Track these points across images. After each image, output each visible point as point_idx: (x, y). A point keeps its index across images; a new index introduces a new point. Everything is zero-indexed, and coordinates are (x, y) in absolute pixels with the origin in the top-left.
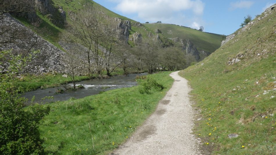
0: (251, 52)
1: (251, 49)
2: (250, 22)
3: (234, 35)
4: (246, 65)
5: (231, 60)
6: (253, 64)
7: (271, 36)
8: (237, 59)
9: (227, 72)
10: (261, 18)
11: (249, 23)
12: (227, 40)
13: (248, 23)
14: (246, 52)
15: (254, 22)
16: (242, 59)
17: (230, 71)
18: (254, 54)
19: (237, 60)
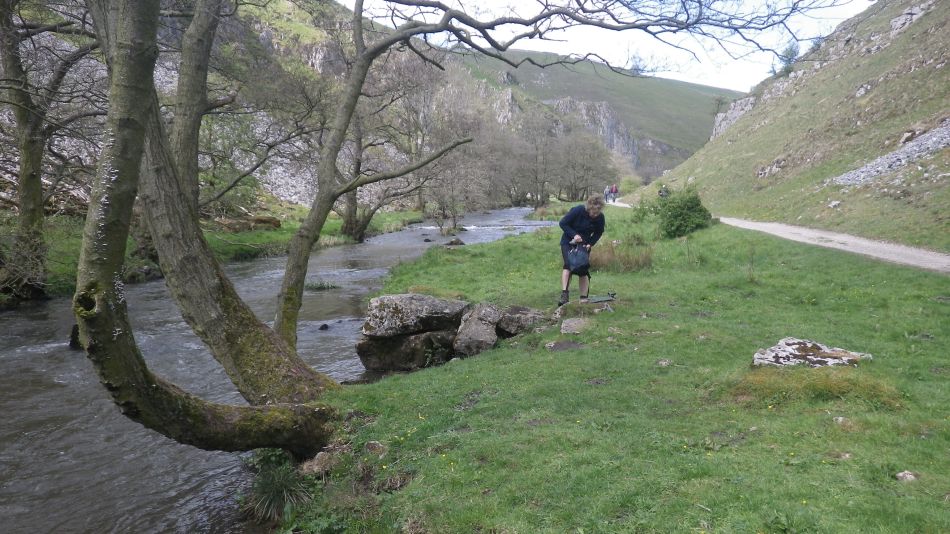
0: (798, 155)
1: (797, 151)
2: (795, 72)
3: (752, 99)
4: (790, 176)
5: (763, 169)
6: (800, 174)
7: (828, 131)
8: (774, 167)
9: (760, 189)
10: (821, 64)
11: (792, 75)
12: (735, 113)
13: (790, 72)
14: (789, 156)
15: (804, 73)
16: (783, 167)
17: (765, 187)
18: (802, 158)
19: (775, 169)
